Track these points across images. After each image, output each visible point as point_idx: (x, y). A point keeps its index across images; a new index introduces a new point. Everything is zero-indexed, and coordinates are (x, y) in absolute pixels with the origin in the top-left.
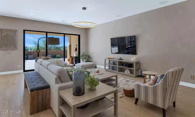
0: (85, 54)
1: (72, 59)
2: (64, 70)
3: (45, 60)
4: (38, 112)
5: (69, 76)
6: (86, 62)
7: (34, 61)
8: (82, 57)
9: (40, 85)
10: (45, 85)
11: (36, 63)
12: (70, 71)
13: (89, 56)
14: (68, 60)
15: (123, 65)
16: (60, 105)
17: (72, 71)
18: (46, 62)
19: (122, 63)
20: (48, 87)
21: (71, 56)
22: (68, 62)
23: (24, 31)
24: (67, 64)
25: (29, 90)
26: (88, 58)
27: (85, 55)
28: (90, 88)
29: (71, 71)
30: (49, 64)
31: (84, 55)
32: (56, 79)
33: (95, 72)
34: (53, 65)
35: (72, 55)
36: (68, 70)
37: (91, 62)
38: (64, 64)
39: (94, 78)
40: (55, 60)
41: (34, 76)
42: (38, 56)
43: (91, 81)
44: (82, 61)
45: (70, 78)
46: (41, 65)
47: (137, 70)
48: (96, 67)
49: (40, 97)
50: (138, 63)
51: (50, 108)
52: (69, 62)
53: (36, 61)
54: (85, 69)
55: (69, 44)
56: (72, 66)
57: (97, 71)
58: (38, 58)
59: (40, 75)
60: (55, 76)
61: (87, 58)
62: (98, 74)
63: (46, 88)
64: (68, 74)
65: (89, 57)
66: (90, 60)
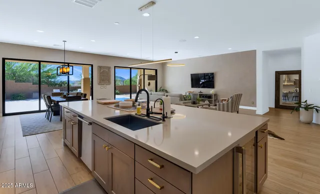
15: (203, 97)
19: (202, 96)
23: (115, 67)
31: (161, 90)
47: (215, 100)
50: (216, 95)
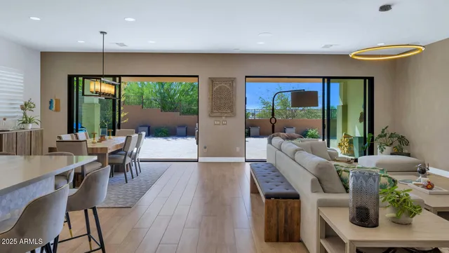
0: (389, 132)
1: (351, 142)
2: (330, 167)
3: (286, 141)
4: (278, 241)
5: (342, 180)
6: (392, 154)
7: (265, 140)
8: (380, 140)
9: (281, 189)
10: (290, 191)
11: (270, 145)
12: (343, 169)
13: (402, 137)
14: (340, 145)
16: (321, 238)
17: (349, 172)
18: (289, 146)
20: (296, 197)
21: (346, 136)
22: (339, 150)
23: (246, 77)
24: (337, 154)
25: (262, 195)
26: (401, 145)
27: (388, 136)
28: (393, 218)
29: (345, 171)
30: (297, 150)
31: (385, 135)
32: (313, 181)
33: (418, 185)
34: (305, 153)
35: (350, 133)
36: (339, 168)
37: (409, 155)
38: (329, 153)
39: (407, 195)
40: (307, 141)
41: (267, 172)
42: (273, 132)
43: (398, 201)
44: (379, 150)
45: (344, 186)
46: (280, 150)
48: (423, 172)
49: (282, 213)
51: (300, 241)
52: (341, 150)
53: (270, 142)
54: (383, 170)
55: (341, 104)
56: (349, 162)
57: (426, 184)
58: (274, 136)
59: (278, 171)
60: (311, 177)
61: (397, 143)
62: (428, 191)
63: (293, 198)
64: (340, 176)
65: (403, 141)
66: (405, 151)
